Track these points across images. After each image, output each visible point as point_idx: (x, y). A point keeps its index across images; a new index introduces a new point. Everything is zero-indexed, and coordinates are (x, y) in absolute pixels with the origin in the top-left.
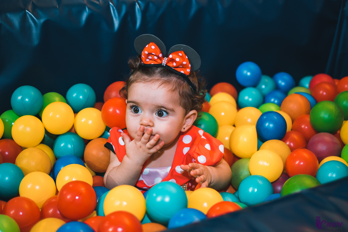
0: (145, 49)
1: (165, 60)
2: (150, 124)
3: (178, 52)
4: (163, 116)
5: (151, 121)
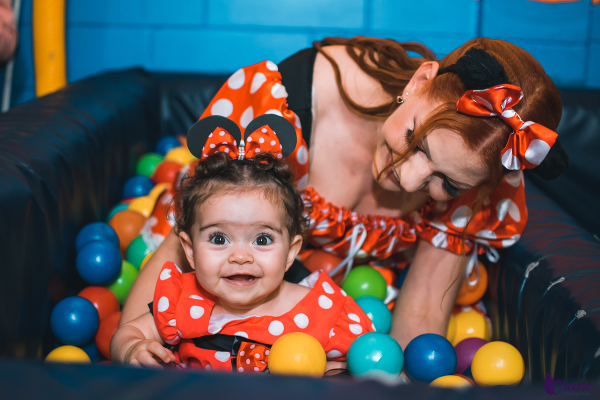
0: (208, 141)
1: (241, 150)
2: (250, 259)
3: (260, 128)
4: (267, 243)
5: (249, 255)
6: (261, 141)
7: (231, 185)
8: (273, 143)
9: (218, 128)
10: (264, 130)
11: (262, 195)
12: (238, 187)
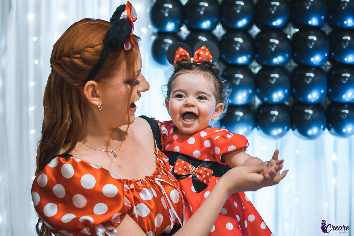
5: (194, 102)
6: (201, 53)
7: (189, 71)
8: (207, 54)
9: (180, 48)
10: (202, 48)
11: (202, 76)
12: (192, 72)
